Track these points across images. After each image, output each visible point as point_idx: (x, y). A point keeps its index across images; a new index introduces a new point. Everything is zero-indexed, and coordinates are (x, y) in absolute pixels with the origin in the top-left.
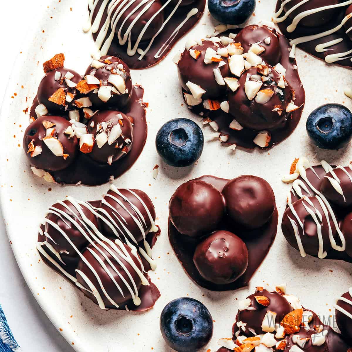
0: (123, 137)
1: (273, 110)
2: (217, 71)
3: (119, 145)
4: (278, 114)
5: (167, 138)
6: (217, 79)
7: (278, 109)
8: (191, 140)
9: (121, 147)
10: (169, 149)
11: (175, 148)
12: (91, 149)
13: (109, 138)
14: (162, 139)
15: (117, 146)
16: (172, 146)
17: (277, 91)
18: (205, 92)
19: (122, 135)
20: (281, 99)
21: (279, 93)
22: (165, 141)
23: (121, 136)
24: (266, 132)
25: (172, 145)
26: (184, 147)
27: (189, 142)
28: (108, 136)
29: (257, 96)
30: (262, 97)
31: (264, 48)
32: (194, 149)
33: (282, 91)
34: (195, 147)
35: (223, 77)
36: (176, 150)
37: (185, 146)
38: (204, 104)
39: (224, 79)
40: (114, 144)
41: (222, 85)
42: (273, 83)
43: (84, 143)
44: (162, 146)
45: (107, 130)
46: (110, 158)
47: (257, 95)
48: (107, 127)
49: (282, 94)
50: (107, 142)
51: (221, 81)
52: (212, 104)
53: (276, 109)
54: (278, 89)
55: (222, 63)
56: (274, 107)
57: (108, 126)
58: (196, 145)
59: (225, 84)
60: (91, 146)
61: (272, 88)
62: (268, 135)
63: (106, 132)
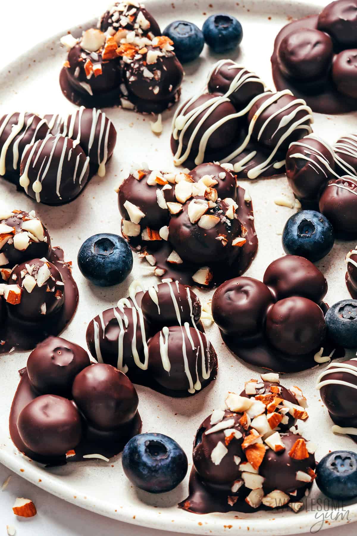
0: (54, 279)
1: (217, 238)
2: (160, 194)
3: (51, 288)
4: (222, 244)
5: (91, 251)
6: (159, 201)
7: (223, 238)
8: (118, 247)
9: (53, 290)
10: (95, 261)
11: (102, 258)
12: (19, 298)
13: (37, 280)
14: (86, 254)
15: (48, 290)
16: (99, 257)
17: (224, 220)
18: (145, 215)
19: (51, 276)
20: (228, 230)
21: (226, 223)
22: (90, 254)
23: (50, 278)
24: (207, 268)
25: (98, 255)
26: (112, 255)
27: (117, 250)
28: (36, 278)
29: (200, 220)
30: (207, 222)
31: (217, 181)
32: (124, 257)
33: (230, 221)
34: (124, 255)
35: (167, 201)
36: (104, 259)
37: (113, 253)
38: (142, 235)
39: (167, 203)
40: (44, 287)
41: (164, 208)
42: (221, 211)
43: (10, 291)
44: (87, 260)
45: (33, 273)
46: (43, 306)
47: (201, 218)
48: (32, 270)
49: (229, 224)
50: (37, 284)
51: (163, 204)
52: (151, 234)
53: (221, 238)
54: (225, 218)
55: (168, 187)
56: (218, 235)
57: (34, 270)
58: (125, 252)
59: (167, 208)
60: (18, 294)
61: (219, 215)
62: (210, 271)
63: (33, 276)
